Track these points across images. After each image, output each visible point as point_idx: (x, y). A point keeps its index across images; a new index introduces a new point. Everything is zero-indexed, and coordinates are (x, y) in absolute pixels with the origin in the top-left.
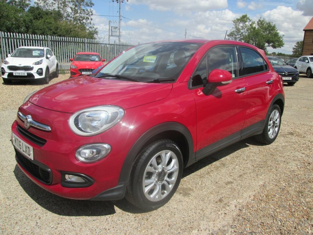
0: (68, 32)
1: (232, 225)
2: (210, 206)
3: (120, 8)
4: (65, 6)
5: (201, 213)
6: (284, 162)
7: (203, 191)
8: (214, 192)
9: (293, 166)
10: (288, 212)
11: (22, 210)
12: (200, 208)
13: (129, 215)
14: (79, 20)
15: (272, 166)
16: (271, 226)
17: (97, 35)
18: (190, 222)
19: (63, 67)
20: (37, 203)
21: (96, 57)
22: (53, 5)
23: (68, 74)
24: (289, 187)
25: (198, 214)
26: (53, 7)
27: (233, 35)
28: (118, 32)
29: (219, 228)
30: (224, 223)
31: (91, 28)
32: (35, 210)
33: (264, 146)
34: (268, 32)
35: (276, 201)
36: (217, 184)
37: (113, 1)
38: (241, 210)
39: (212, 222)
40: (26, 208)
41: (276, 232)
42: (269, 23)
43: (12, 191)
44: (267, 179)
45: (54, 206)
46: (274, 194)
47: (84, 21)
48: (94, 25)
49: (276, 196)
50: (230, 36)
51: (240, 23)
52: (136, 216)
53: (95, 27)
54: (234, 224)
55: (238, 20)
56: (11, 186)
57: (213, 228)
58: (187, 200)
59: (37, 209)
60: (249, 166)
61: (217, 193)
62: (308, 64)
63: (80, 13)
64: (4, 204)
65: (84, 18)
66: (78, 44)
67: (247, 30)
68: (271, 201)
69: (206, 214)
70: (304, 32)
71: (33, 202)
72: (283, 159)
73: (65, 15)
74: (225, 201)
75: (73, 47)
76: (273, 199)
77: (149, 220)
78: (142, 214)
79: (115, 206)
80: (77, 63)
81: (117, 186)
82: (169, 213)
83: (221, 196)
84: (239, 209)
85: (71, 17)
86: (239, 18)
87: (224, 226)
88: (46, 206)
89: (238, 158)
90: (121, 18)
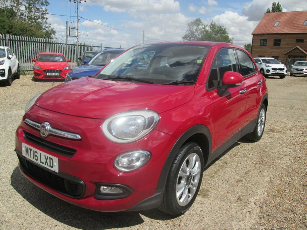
0: (24, 31)
1: (260, 222)
2: (232, 206)
3: (77, 9)
4: (19, 4)
5: (227, 213)
6: (278, 157)
7: (219, 190)
8: (230, 192)
9: (287, 161)
10: (303, 205)
11: (39, 228)
12: (225, 209)
13: (159, 222)
14: (34, 19)
15: (269, 162)
16: (294, 220)
17: (55, 35)
18: (222, 224)
19: (23, 68)
20: (53, 218)
21: (60, 57)
22: (6, 2)
23: (28, 75)
24: (293, 182)
25: (225, 214)
26: (5, 4)
27: (187, 38)
28: (76, 32)
29: (250, 227)
30: (252, 221)
31: (47, 27)
32: (54, 227)
33: (254, 144)
34: (219, 35)
35: (289, 196)
36: (228, 183)
37: (70, 1)
38: (262, 207)
39: (242, 222)
40: (43, 225)
41: (301, 225)
42: (220, 27)
43: (18, 207)
44: (271, 175)
45: (75, 220)
46: (283, 189)
47: (40, 20)
48: (51, 24)
49: (285, 191)
50: (185, 38)
51: (193, 26)
52: (166, 223)
53: (52, 27)
54: (262, 222)
55: (192, 23)
56: (15, 202)
57: (245, 228)
58: (209, 202)
59: (56, 226)
60: (249, 163)
61: (233, 192)
62: (261, 65)
63: (35, 12)
64: (15, 223)
65: (39, 18)
66: (34, 43)
67: (201, 33)
68: (284, 196)
69: (232, 214)
70: (252, 35)
71: (49, 218)
72: (276, 155)
73: (19, 13)
74: (244, 199)
75: (29, 47)
76: (284, 194)
77: (181, 226)
78: (171, 220)
79: (140, 214)
80: (41, 63)
81: (155, 194)
82: (198, 217)
83: (238, 194)
84: (260, 207)
85: (25, 16)
86: (193, 21)
87: (254, 224)
88: (65, 221)
89: (236, 156)
90: (79, 18)
